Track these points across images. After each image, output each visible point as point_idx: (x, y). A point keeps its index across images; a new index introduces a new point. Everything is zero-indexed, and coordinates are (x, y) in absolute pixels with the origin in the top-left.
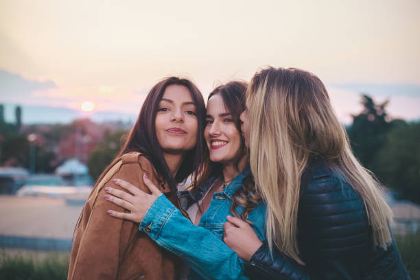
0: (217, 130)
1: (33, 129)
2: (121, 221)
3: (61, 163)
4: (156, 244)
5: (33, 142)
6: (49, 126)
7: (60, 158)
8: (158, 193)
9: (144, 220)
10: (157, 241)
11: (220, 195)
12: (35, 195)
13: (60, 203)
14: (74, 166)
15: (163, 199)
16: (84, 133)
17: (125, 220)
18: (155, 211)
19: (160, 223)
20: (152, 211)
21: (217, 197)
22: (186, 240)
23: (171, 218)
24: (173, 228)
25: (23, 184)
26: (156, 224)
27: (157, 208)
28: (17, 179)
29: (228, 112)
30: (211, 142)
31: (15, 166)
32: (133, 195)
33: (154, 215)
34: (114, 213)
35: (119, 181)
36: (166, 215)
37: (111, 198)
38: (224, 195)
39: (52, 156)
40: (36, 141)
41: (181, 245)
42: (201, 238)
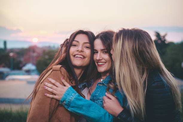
0: (100, 57)
1: (12, 50)
2: (51, 99)
3: (24, 65)
4: (68, 110)
5: (12, 56)
6: (19, 49)
7: (24, 63)
8: (68, 86)
9: (62, 99)
10: (68, 109)
11: (100, 84)
12: (14, 80)
13: (24, 83)
14: (30, 66)
15: (71, 89)
16: (34, 51)
17: (52, 98)
18: (67, 95)
19: (69, 101)
20: (65, 95)
21: (99, 85)
22: (82, 108)
23: (75, 98)
24: (75, 103)
25: (8, 75)
26: (67, 101)
27: (68, 93)
28: (5, 73)
29: (105, 48)
30: (97, 63)
31: (4, 67)
32: (57, 87)
33: (66, 96)
34: (48, 95)
35: (50, 79)
36: (72, 97)
37: (47, 88)
38: (103, 84)
39: (20, 62)
40: (13, 56)
41: (80, 111)
42: (89, 107)
